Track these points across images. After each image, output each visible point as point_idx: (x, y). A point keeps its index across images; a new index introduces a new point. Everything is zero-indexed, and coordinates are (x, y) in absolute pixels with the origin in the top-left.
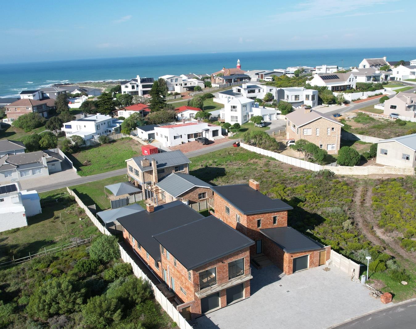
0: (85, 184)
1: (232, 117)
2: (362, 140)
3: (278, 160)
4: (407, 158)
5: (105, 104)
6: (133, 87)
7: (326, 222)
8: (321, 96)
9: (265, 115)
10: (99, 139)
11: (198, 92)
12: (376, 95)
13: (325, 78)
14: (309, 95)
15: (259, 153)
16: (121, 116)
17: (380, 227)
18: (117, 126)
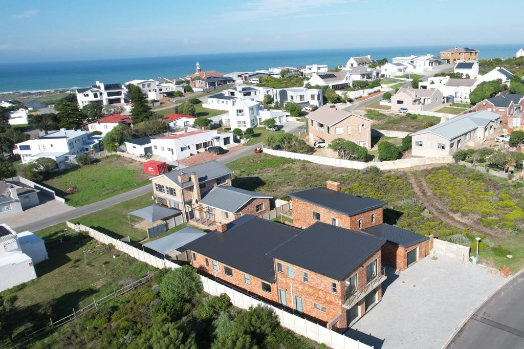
0: (88, 216)
1: (239, 122)
2: (386, 135)
3: (313, 163)
4: (443, 148)
5: (69, 116)
6: (96, 96)
7: (404, 215)
8: (326, 95)
9: (275, 118)
10: (77, 160)
11: (179, 98)
12: (375, 92)
13: (323, 77)
14: (314, 95)
15: (289, 157)
16: (96, 130)
17: (456, 212)
18: (95, 142)
